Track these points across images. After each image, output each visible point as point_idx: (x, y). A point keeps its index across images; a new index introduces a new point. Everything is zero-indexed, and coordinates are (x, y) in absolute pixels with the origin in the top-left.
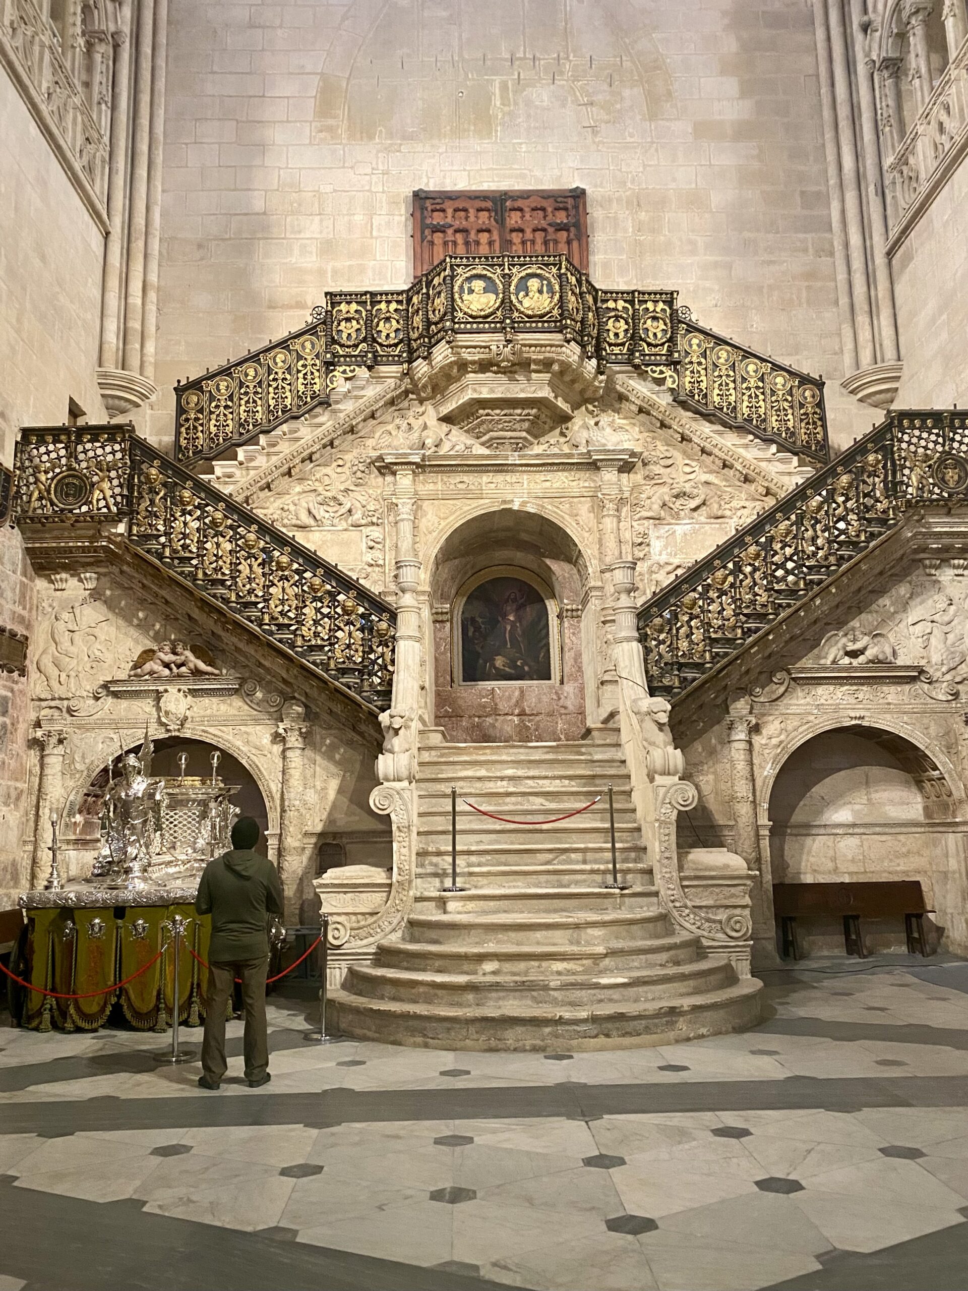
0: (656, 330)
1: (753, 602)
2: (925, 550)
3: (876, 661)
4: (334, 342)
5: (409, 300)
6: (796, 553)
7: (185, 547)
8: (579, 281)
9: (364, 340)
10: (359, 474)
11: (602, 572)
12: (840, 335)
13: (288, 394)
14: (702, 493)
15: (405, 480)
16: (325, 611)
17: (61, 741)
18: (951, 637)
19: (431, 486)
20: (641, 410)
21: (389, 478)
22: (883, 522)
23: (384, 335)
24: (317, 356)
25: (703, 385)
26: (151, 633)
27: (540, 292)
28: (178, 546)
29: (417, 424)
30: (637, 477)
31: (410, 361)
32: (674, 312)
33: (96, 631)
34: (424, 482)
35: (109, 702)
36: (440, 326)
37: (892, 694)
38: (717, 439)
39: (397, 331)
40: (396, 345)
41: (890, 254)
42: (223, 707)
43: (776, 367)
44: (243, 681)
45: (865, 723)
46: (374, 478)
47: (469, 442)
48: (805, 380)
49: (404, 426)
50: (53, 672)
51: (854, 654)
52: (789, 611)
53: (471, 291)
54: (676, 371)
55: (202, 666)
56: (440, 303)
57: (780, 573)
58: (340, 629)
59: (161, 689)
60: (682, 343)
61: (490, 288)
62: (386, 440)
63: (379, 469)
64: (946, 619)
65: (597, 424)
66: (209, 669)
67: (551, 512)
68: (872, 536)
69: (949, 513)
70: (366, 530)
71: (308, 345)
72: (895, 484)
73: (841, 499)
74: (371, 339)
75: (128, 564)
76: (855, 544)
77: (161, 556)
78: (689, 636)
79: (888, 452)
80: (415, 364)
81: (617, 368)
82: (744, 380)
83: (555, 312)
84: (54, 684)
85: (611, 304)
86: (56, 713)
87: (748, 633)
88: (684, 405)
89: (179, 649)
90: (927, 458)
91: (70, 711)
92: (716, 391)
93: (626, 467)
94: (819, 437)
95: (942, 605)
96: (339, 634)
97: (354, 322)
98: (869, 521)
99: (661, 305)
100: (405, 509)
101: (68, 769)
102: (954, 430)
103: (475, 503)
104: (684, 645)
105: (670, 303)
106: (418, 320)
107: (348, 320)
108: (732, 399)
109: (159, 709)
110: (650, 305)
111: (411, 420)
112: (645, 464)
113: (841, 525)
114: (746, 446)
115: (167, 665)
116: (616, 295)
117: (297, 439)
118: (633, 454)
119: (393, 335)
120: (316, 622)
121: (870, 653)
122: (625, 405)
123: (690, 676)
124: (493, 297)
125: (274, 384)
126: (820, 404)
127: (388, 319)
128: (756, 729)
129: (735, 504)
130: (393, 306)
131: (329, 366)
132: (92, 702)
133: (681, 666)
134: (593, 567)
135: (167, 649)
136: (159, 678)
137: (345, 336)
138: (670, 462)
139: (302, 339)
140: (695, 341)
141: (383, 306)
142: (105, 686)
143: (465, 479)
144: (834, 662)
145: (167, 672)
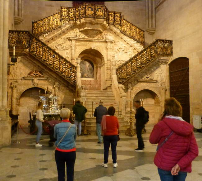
0: (118, 19)
1: (134, 69)
2: (159, 61)
3: (150, 79)
4: (62, 16)
5: (76, 9)
6: (141, 61)
7: (39, 54)
8: (106, 9)
9: (67, 16)
10: (65, 40)
11: (107, 61)
12: (146, 21)
13: (53, 25)
14: (124, 48)
15: (73, 42)
16: (64, 66)
17: (16, 87)
18: (161, 76)
19: (78, 43)
20: (114, 33)
21: (70, 42)
22: (154, 57)
23: (71, 15)
24: (59, 18)
25: (125, 30)
26: (31, 69)
27: (101, 11)
28: (38, 54)
29: (75, 32)
30: (113, 44)
31: (76, 21)
32: (121, 16)
33: (21, 68)
34: (77, 43)
35: (24, 81)
36: (82, 16)
37: (152, 84)
38: (127, 39)
39: (73, 15)
40: (73, 17)
41: (155, 8)
42: (44, 82)
43: (137, 28)
44: (48, 78)
45: (148, 89)
46: (68, 41)
47: (85, 36)
48: (142, 30)
49: (73, 32)
50: (14, 75)
51: (147, 78)
52: (139, 71)
53: (89, 10)
54: (121, 26)
55: (41, 75)
56: (83, 11)
57: (138, 64)
58: (66, 70)
59: (33, 79)
60: (122, 22)
61: (92, 10)
62: (70, 34)
63: (69, 40)
64: (161, 73)
65: (107, 34)
66: (42, 75)
67: (99, 49)
68: (152, 59)
69: (163, 56)
70: (66, 51)
71: (57, 16)
72: (156, 51)
73: (148, 53)
74: (68, 16)
75: (28, 56)
76: (149, 61)
77: (35, 55)
78: (124, 74)
79: (155, 46)
80: (77, 21)
81: (111, 25)
82: (132, 29)
83: (103, 15)
84: (14, 77)
85: (111, 14)
86: (15, 82)
87: (133, 74)
88: (122, 33)
89: (37, 72)
90: (161, 47)
91: (17, 82)
92: (127, 31)
93: (112, 42)
94: (143, 40)
95: (161, 71)
96: (66, 71)
97: (65, 12)
98: (152, 57)
99: (119, 15)
100: (73, 47)
101: (17, 92)
102: (165, 43)
103: (85, 47)
104: (123, 75)
105: (121, 14)
106: (78, 13)
107: (64, 12)
108: (130, 32)
109: (33, 82)
110: (117, 14)
111: (74, 31)
112: (115, 42)
113: (148, 57)
114: (132, 41)
115: (35, 74)
116: (111, 12)
117: (54, 33)
118: (113, 40)
119: (72, 15)
120: (62, 68)
121: (150, 78)
122: (111, 31)
123: (124, 80)
124: (93, 12)
125: (51, 23)
126: (144, 35)
127: (71, 12)
128: (132, 89)
129: (129, 50)
130: (73, 10)
131: (61, 20)
132: (21, 80)
133: (123, 79)
134: (105, 60)
135: (35, 71)
136: (33, 77)
137: (64, 15)
138: (118, 42)
139: (56, 15)
140: (124, 22)
141: (71, 10)
142: (24, 78)
143: (84, 42)
144: (144, 79)
145: (34, 76)
